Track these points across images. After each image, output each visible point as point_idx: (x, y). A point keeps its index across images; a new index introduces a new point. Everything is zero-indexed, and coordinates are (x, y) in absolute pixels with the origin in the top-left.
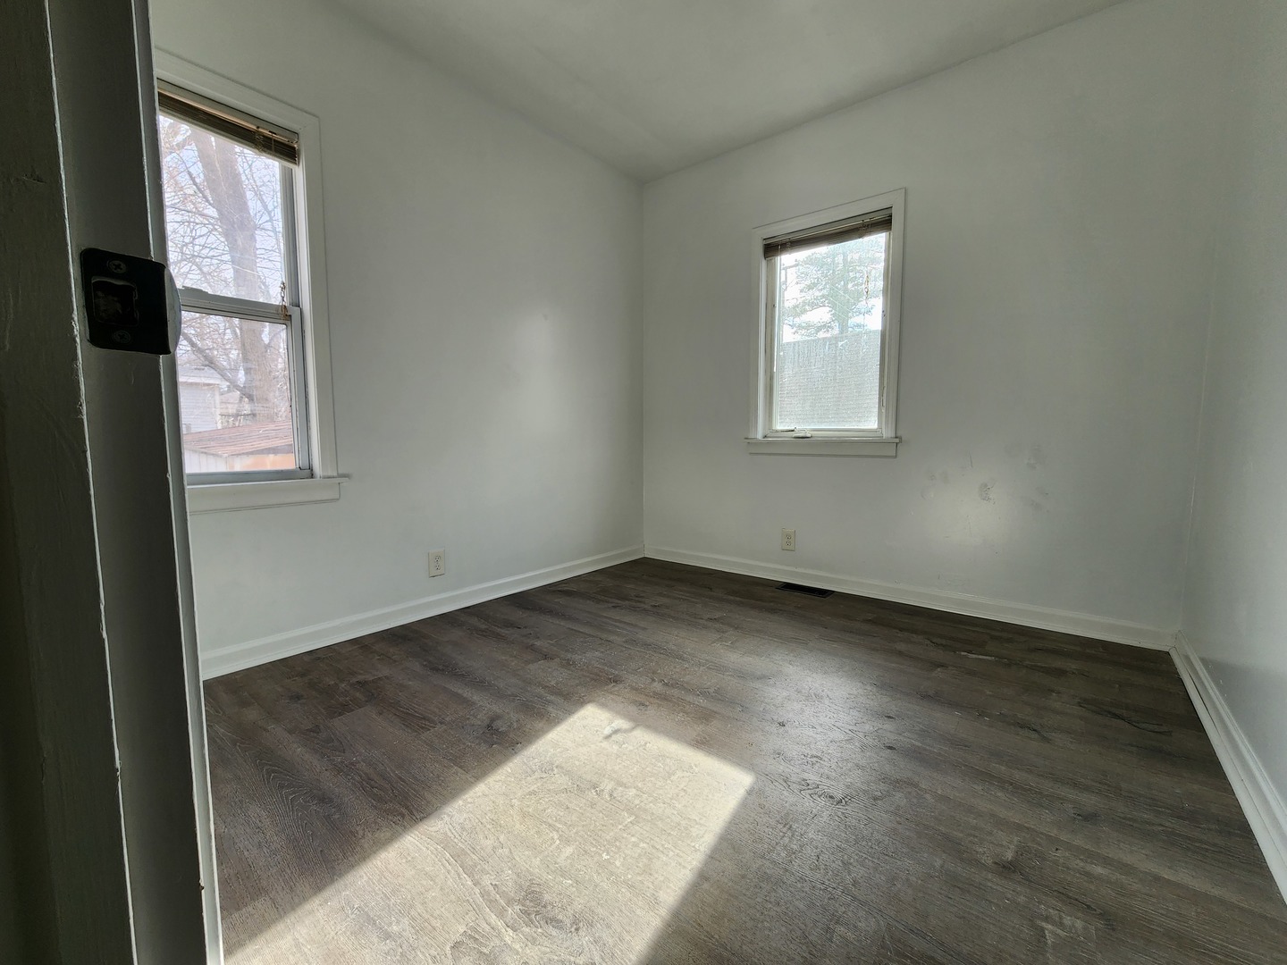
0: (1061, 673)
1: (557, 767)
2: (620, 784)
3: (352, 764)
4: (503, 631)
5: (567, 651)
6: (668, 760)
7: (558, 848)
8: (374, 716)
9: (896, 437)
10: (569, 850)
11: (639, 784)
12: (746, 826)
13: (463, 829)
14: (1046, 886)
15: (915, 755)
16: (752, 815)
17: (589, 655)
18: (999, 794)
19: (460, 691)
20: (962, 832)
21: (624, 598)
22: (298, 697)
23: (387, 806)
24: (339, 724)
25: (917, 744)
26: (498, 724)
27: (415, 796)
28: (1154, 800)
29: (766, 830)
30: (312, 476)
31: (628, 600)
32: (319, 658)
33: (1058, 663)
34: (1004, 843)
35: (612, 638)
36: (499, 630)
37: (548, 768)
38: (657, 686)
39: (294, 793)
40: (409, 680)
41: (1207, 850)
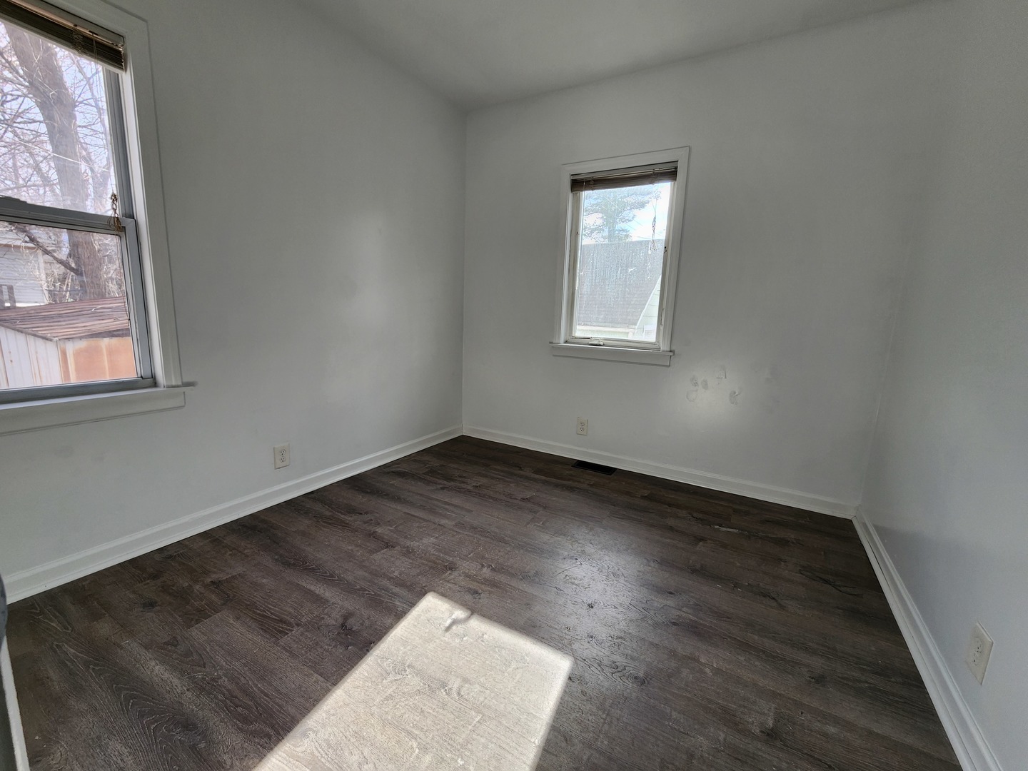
0: (783, 543)
1: (408, 666)
2: (466, 680)
3: (213, 679)
4: (348, 518)
5: (406, 537)
6: (503, 652)
7: (418, 757)
8: (232, 622)
9: (671, 351)
10: (428, 759)
11: (481, 680)
12: (574, 715)
13: (329, 746)
14: (799, 750)
15: (694, 630)
16: (577, 703)
17: (425, 541)
18: (757, 663)
19: (312, 588)
20: (734, 703)
21: (449, 479)
22: (150, 605)
23: (252, 727)
24: (197, 634)
25: (694, 618)
26: (351, 621)
27: (280, 712)
28: (858, 658)
29: (590, 718)
30: (155, 384)
31: (453, 480)
32: (170, 557)
33: (781, 533)
34: (766, 712)
35: (443, 522)
36: (343, 516)
37: (401, 668)
38: (486, 572)
39: (156, 721)
40: (263, 577)
41: (897, 702)
